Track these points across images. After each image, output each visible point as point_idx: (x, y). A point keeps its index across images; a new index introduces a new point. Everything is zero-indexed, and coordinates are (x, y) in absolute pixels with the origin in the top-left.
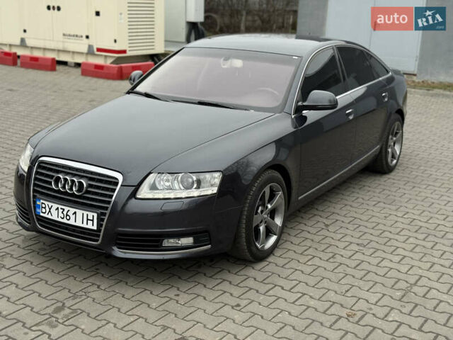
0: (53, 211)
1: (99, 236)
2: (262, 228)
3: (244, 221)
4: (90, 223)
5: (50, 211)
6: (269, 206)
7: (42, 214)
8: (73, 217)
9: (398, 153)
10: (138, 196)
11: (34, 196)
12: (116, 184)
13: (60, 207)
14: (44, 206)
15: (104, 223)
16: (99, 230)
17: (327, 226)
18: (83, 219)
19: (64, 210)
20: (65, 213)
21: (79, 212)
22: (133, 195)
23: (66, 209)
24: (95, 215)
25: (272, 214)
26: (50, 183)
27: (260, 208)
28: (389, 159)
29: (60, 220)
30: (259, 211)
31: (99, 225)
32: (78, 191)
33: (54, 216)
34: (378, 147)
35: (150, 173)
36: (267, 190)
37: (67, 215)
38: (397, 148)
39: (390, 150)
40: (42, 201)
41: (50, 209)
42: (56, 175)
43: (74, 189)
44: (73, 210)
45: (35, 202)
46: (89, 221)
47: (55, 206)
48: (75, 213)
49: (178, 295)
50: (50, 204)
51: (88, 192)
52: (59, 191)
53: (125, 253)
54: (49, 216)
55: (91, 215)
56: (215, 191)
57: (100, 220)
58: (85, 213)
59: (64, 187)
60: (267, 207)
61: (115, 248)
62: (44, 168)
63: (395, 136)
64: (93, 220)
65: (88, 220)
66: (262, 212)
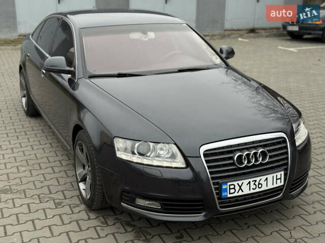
5: (240, 189)
8: (264, 184)
13: (251, 180)
19: (255, 181)
20: (257, 183)
29: (252, 191)
37: (259, 184)
40: (229, 184)
41: (240, 187)
44: (264, 178)
48: (267, 179)
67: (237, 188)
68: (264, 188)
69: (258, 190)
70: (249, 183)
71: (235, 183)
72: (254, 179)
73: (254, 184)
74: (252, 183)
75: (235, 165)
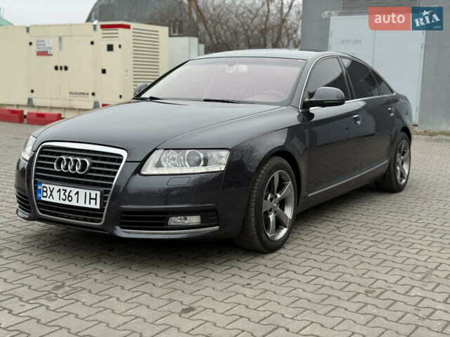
0: (54, 194)
1: (101, 216)
2: (272, 217)
3: (253, 204)
4: (93, 201)
6: (279, 196)
7: (43, 199)
8: (75, 198)
9: (407, 173)
10: (143, 173)
11: (35, 182)
12: (120, 161)
13: (62, 188)
14: (45, 189)
15: (108, 201)
16: (102, 209)
17: (338, 228)
18: (85, 198)
19: (66, 191)
20: (67, 194)
21: (82, 192)
22: (138, 171)
23: (68, 189)
24: (99, 193)
25: (282, 204)
26: (53, 166)
27: (270, 196)
28: (398, 177)
29: (62, 202)
30: (269, 198)
31: (103, 204)
32: (81, 170)
33: (56, 198)
34: (386, 161)
35: (155, 149)
36: (276, 175)
37: (69, 196)
38: (405, 167)
39: (398, 168)
40: (43, 185)
41: (51, 192)
42: (58, 157)
43: (77, 169)
44: (75, 190)
45: (36, 188)
46: (92, 200)
47: (57, 188)
48: (77, 193)
49: (184, 277)
50: (52, 187)
51: (91, 171)
52: (61, 173)
53: (129, 233)
54: (51, 200)
55: (93, 193)
56: (223, 169)
57: (103, 198)
58: (88, 192)
59: (66, 168)
60: (276, 197)
61: (118, 228)
62: (47, 153)
63: (403, 155)
64: (96, 199)
65: (90, 199)
66: (271, 200)
67: (49, 193)
68: (74, 203)
69: (67, 202)
70: (59, 190)
71: (47, 186)
72: (65, 188)
73: (64, 194)
74: (62, 192)
75: (54, 168)
